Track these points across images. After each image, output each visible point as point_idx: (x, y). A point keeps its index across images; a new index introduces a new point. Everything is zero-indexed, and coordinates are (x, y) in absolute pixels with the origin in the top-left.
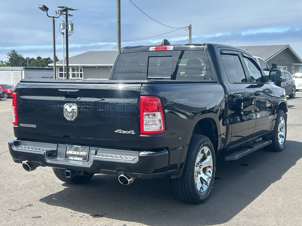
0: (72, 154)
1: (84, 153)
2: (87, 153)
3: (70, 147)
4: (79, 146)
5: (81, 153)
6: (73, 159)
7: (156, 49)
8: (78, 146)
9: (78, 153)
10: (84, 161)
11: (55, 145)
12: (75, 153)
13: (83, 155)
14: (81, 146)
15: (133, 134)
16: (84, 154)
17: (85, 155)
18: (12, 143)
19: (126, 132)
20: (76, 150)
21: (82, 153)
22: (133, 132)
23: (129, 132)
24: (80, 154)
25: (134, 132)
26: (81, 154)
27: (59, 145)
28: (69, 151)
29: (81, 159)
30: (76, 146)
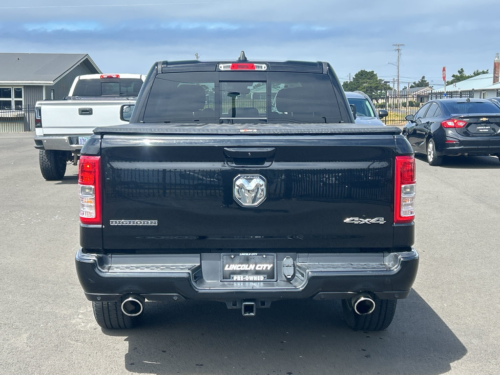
0: (239, 269)
1: (265, 266)
2: (272, 265)
3: (233, 256)
4: (254, 254)
5: (260, 267)
6: (242, 280)
7: (233, 67)
8: (250, 254)
9: (252, 267)
10: (268, 280)
11: (197, 257)
12: (245, 267)
13: (264, 269)
14: (256, 254)
15: (383, 223)
16: (267, 267)
17: (269, 269)
18: (94, 260)
19: (369, 221)
20: (247, 261)
21: (262, 266)
22: (382, 221)
23: (373, 221)
24: (257, 268)
25: (384, 219)
26: (261, 269)
27: (204, 255)
28: (231, 265)
29: (261, 278)
30: (247, 254)
